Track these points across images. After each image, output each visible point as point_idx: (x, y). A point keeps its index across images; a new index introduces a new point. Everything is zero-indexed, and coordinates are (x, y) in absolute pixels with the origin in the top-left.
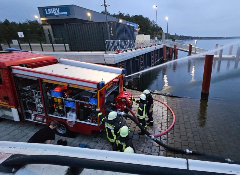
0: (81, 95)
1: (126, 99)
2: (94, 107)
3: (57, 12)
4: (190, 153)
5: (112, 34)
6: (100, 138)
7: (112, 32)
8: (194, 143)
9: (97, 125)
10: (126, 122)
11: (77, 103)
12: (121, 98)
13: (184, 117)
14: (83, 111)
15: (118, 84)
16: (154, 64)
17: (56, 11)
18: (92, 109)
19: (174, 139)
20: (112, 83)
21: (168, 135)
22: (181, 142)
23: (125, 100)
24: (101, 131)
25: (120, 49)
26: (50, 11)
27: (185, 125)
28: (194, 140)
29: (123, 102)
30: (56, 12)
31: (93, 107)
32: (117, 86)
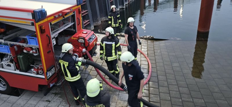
0: (18, 35)
1: (84, 39)
2: (36, 51)
6: (53, 96)
8: (192, 102)
9: (43, 77)
10: (90, 74)
11: (12, 46)
12: (76, 37)
13: (173, 66)
14: (22, 57)
15: (74, 20)
16: (127, 3)
18: (34, 54)
19: (159, 95)
20: (61, 14)
21: (150, 90)
22: (171, 101)
23: (83, 41)
24: (51, 85)
27: (175, 76)
28: (192, 98)
29: (81, 43)
31: (34, 51)
32: (73, 23)
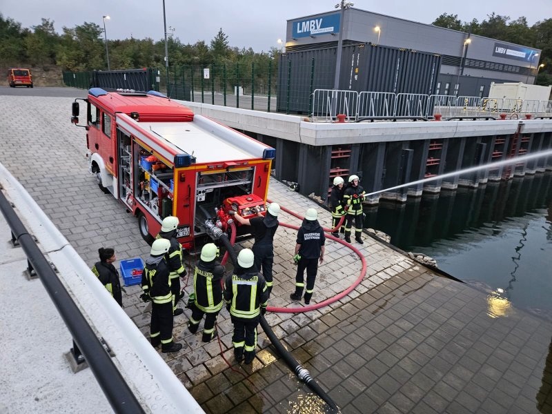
1: (238, 206)
3: (316, 28)
4: (304, 381)
5: (356, 77)
7: (357, 71)
12: (231, 202)
15: (250, 179)
17: (315, 25)
20: (220, 165)
25: (357, 114)
26: (305, 27)
28: (352, 375)
30: (314, 27)
32: (249, 182)
